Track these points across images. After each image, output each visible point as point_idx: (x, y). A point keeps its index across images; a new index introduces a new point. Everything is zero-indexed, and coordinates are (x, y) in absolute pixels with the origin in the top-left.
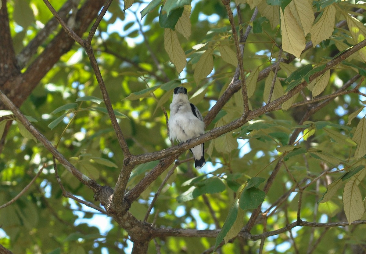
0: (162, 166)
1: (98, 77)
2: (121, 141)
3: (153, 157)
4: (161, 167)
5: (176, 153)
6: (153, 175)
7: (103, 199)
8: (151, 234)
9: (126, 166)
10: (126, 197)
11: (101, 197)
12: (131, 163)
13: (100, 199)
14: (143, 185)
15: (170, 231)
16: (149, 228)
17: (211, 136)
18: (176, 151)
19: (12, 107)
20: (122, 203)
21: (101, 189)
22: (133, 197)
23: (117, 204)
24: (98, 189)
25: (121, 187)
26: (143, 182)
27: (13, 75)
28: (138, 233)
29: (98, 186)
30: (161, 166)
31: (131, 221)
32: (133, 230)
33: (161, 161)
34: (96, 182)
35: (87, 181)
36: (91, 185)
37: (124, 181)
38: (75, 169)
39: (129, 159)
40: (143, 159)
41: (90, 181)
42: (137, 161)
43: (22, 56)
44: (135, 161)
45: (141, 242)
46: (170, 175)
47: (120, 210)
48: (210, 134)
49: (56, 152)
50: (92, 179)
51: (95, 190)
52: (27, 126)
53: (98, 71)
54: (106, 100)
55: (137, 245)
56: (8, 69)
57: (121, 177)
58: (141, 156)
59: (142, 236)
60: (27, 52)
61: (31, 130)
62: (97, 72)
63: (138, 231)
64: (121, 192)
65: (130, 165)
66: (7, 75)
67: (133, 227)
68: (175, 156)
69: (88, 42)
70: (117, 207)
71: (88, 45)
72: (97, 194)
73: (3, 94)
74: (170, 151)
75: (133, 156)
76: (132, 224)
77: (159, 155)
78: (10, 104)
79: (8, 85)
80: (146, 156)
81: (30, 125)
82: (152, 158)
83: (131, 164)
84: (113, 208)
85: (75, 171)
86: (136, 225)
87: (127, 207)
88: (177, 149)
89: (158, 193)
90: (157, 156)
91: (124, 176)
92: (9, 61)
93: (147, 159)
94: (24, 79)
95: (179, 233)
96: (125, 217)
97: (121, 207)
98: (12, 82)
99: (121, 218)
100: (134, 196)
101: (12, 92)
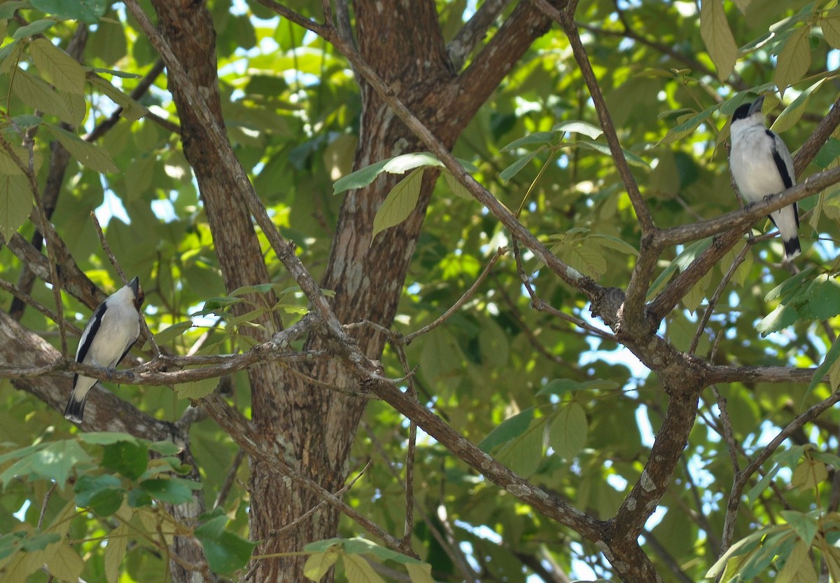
0: (718, 248)
1: (589, 80)
3: (697, 232)
5: (742, 223)
6: (702, 265)
7: (607, 312)
8: (703, 378)
9: (647, 248)
10: (651, 307)
11: (604, 309)
12: (656, 243)
13: (601, 312)
14: (682, 286)
15: (740, 372)
16: (699, 367)
18: (740, 219)
19: (429, 140)
20: (642, 321)
21: (603, 294)
22: (663, 309)
23: (632, 323)
24: (597, 294)
25: (639, 290)
27: (441, 80)
28: (678, 376)
29: (598, 289)
30: (715, 249)
31: (663, 354)
32: (669, 370)
33: (715, 239)
34: (593, 280)
35: (577, 279)
36: (584, 287)
37: (643, 278)
38: (553, 257)
39: (652, 237)
40: (679, 236)
41: (582, 279)
42: (667, 240)
43: (457, 44)
44: (664, 239)
45: (683, 394)
46: (738, 265)
47: (639, 334)
49: (516, 225)
50: (586, 275)
51: (592, 295)
52: (460, 176)
53: (588, 70)
54: (605, 124)
55: (678, 399)
56: (431, 69)
58: (675, 231)
59: (685, 382)
60: (466, 38)
61: (467, 183)
62: (586, 71)
63: (677, 372)
64: (639, 299)
65: (653, 248)
66: (428, 81)
67: (667, 365)
68: (743, 229)
69: (568, 14)
70: (632, 328)
71: (567, 20)
72: (595, 303)
73: (412, 116)
74: (729, 219)
75: (659, 229)
76: (665, 360)
77: (709, 229)
78: (426, 135)
79: (432, 99)
80: (684, 231)
81: (464, 175)
82: (695, 235)
83: (656, 246)
84: (625, 329)
85: (553, 261)
86: (672, 361)
87: (653, 327)
88: (742, 216)
89: (715, 299)
90: (705, 230)
91: (642, 269)
92: (432, 55)
93: (685, 236)
94: (461, 88)
95: (757, 375)
96: (652, 346)
97: (640, 328)
98: (439, 93)
99: (643, 348)
100: (666, 306)
101: (440, 114)
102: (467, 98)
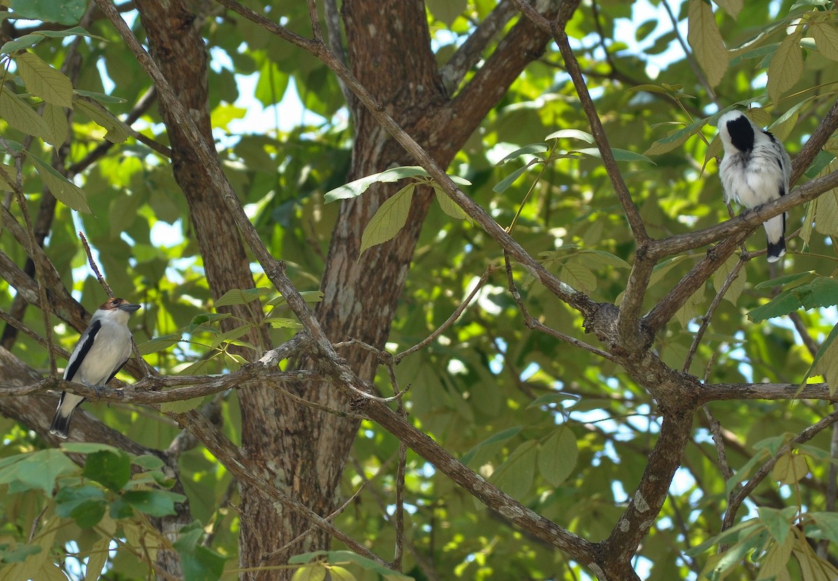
0: (713, 260)
2: (629, 213)
3: (692, 241)
4: (711, 263)
5: (737, 232)
7: (601, 327)
8: (697, 396)
9: (641, 260)
10: (645, 322)
11: (597, 325)
12: (650, 254)
13: (595, 328)
15: (734, 389)
16: (692, 384)
17: (802, 196)
18: (736, 228)
19: (420, 156)
20: (636, 334)
21: (597, 310)
22: (657, 324)
23: (627, 336)
24: (590, 310)
25: (634, 301)
26: (676, 293)
27: (434, 105)
28: (672, 394)
29: (591, 305)
30: (710, 261)
31: (657, 371)
32: (663, 387)
33: (709, 251)
34: (586, 296)
35: (570, 294)
36: (577, 302)
37: (638, 290)
38: (546, 272)
39: (646, 247)
40: (674, 247)
41: (575, 294)
42: (661, 251)
43: (450, 68)
44: (659, 250)
45: (677, 412)
46: (732, 282)
47: (634, 348)
48: (800, 194)
49: (508, 240)
50: (580, 291)
51: (586, 311)
52: (451, 192)
54: (597, 134)
55: (671, 417)
56: (424, 93)
57: (632, 283)
58: (669, 240)
59: (679, 400)
60: (459, 62)
61: (459, 199)
63: (671, 390)
64: (633, 312)
65: (648, 258)
66: (421, 105)
67: (661, 382)
69: (558, 24)
70: (627, 342)
72: (589, 318)
74: (724, 228)
75: (653, 240)
76: (659, 377)
77: (704, 238)
79: (425, 122)
80: (679, 241)
81: (455, 190)
82: (690, 244)
83: (651, 256)
84: (620, 344)
85: (546, 275)
86: (667, 378)
87: (647, 341)
88: (737, 225)
89: (708, 316)
90: (700, 239)
91: (637, 281)
92: (425, 79)
93: (680, 246)
94: (454, 112)
95: (752, 392)
96: (646, 362)
97: (635, 341)
98: (432, 117)
99: (637, 365)
100: (660, 320)
101: (433, 138)
102: (460, 122)
